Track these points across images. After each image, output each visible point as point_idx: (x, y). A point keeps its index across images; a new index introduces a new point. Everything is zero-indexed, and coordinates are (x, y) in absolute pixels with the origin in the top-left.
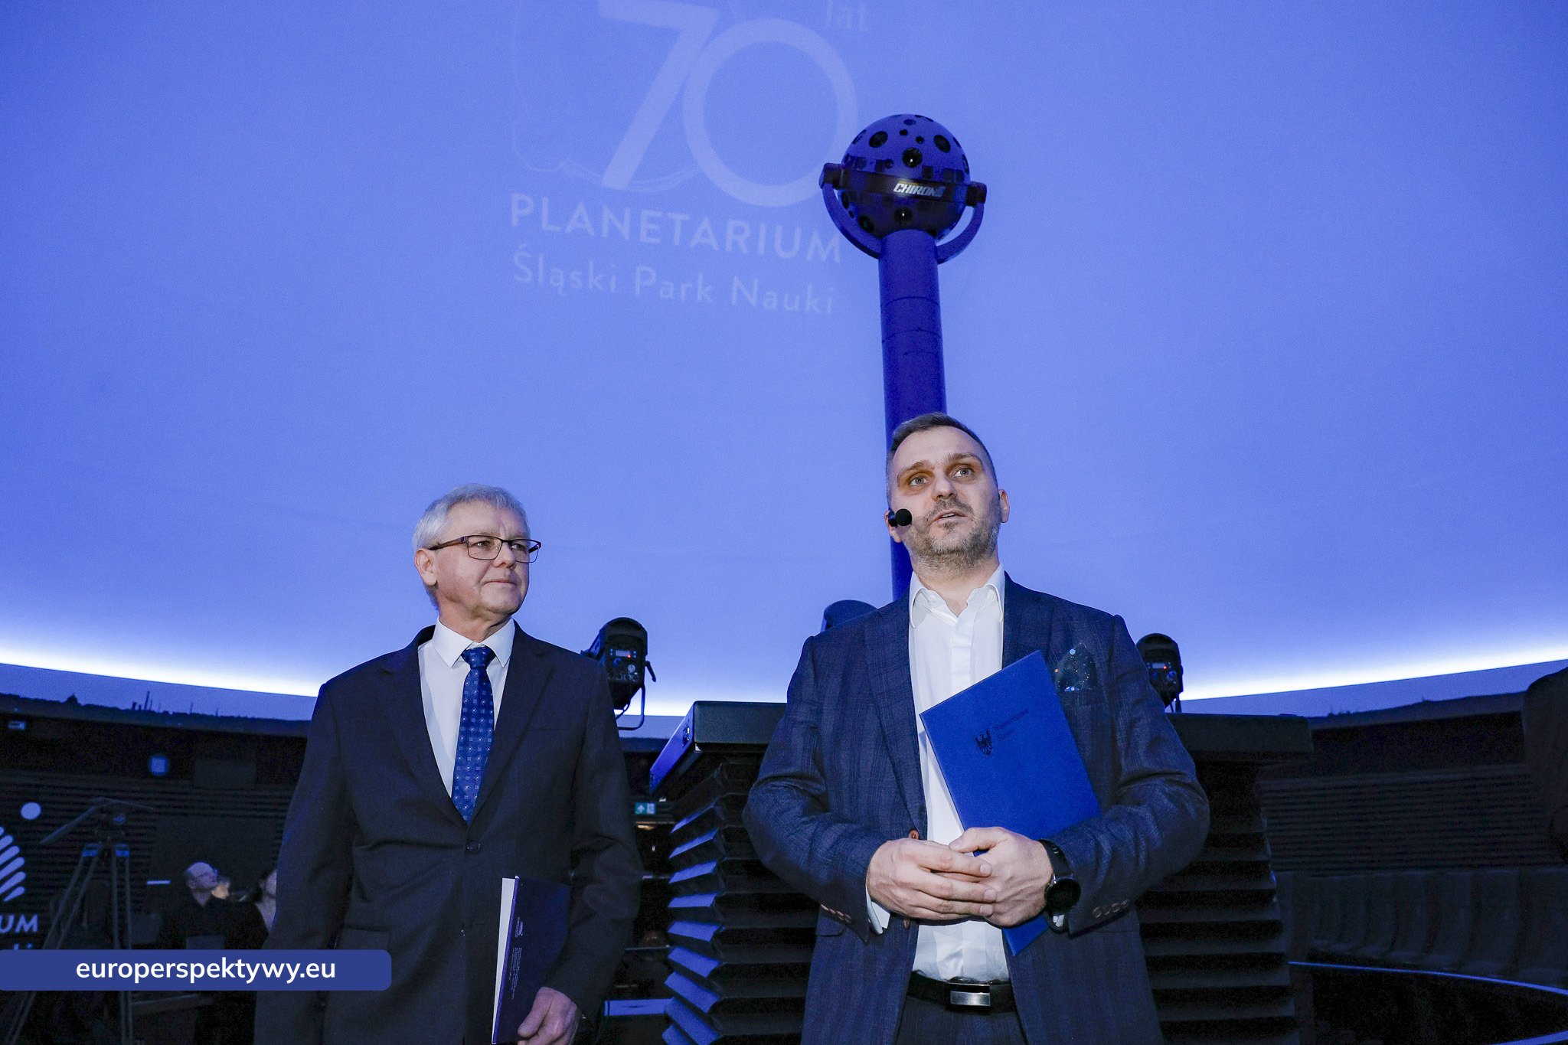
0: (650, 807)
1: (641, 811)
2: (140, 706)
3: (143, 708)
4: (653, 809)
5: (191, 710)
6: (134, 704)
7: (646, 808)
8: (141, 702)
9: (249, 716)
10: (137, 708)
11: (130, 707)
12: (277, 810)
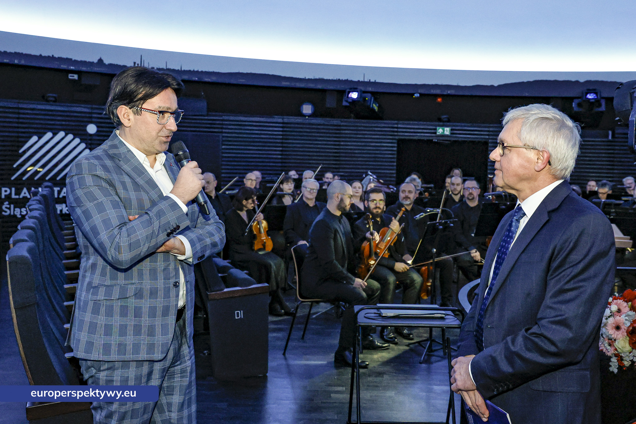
0: (447, 130)
1: (441, 132)
2: (138, 64)
3: (140, 66)
4: (448, 131)
5: (166, 66)
6: (135, 63)
7: (444, 131)
8: (138, 62)
9: (200, 70)
10: (136, 65)
11: (132, 65)
12: (222, 128)
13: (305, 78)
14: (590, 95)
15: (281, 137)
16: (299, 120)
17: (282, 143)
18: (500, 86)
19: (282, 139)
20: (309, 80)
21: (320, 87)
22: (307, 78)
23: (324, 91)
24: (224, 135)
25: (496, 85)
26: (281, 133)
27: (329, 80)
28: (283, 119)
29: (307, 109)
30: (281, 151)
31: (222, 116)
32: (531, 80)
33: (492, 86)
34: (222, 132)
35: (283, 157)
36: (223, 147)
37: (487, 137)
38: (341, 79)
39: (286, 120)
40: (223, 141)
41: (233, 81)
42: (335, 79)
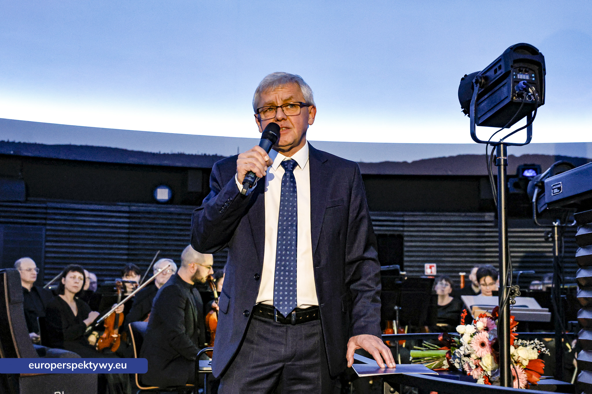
12: (45, 219)
13: (160, 152)
14: (528, 172)
15: (127, 231)
16: (152, 208)
17: (129, 239)
18: (415, 163)
19: (128, 233)
20: (166, 156)
21: (179, 164)
22: (162, 152)
23: (184, 170)
24: (48, 227)
25: (410, 161)
26: (127, 226)
27: (192, 155)
28: (129, 206)
29: (163, 194)
30: (128, 249)
31: (44, 202)
32: (455, 154)
33: (405, 163)
34: (45, 224)
35: (130, 257)
36: (47, 244)
37: (401, 229)
38: (207, 154)
39: (134, 208)
40: (47, 236)
41: (62, 156)
42: (200, 154)
